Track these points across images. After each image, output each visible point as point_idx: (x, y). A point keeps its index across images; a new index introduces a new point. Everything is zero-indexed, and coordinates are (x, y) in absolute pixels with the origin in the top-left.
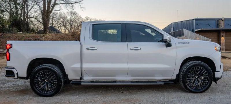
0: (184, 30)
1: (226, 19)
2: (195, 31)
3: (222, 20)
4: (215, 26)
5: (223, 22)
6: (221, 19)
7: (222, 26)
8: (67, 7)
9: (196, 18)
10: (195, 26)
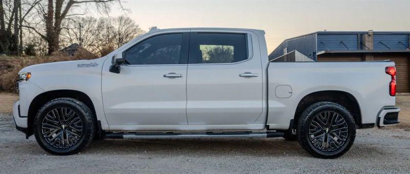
0: (297, 53)
1: (375, 34)
2: (317, 54)
3: (369, 35)
4: (357, 46)
5: (370, 39)
6: (367, 33)
7: (369, 46)
8: (99, 8)
9: (323, 31)
10: (318, 46)
